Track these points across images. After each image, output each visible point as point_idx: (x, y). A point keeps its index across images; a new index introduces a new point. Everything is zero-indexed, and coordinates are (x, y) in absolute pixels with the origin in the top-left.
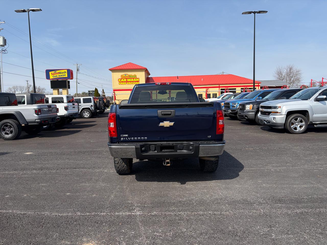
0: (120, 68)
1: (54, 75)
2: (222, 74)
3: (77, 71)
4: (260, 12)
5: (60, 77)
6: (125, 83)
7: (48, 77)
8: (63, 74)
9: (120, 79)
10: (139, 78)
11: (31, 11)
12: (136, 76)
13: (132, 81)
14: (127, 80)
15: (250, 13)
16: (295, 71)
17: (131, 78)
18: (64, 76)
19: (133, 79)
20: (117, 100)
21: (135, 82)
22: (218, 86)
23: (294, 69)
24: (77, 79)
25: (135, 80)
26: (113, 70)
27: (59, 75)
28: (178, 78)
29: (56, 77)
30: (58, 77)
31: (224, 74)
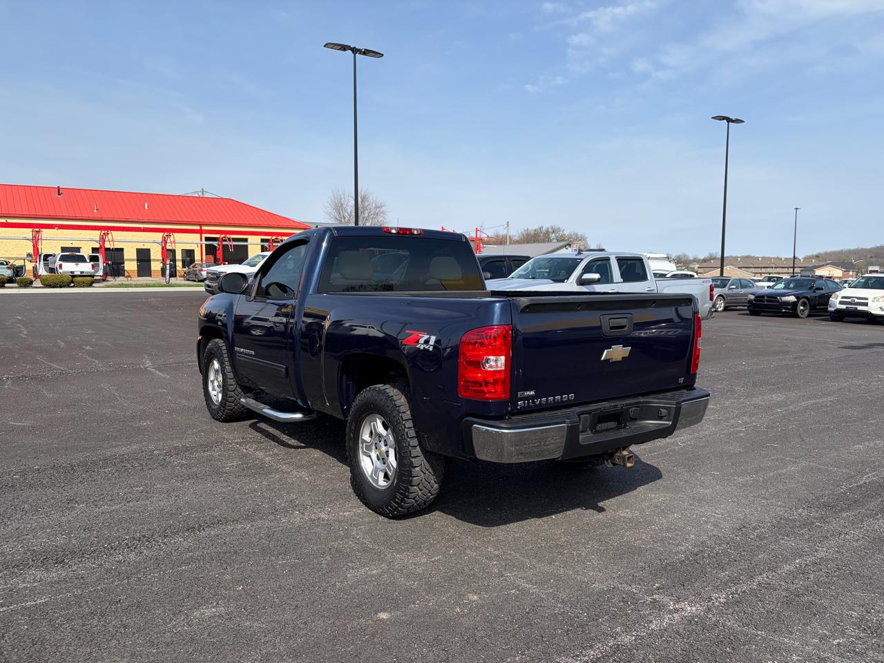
2: (200, 194)
4: (366, 52)
15: (344, 48)
16: (374, 205)
22: (198, 228)
23: (371, 200)
28: (59, 194)
31: (206, 195)
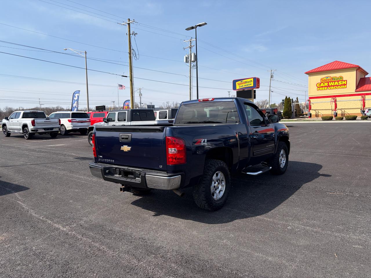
0: (320, 70)
1: (240, 85)
3: (271, 77)
5: (245, 87)
6: (326, 88)
7: (234, 88)
8: (249, 83)
9: (320, 84)
10: (346, 80)
11: (198, 27)
12: (341, 77)
13: (336, 85)
14: (328, 84)
17: (335, 82)
18: (250, 86)
19: (338, 81)
20: (313, 110)
21: (341, 85)
24: (270, 87)
25: (341, 84)
26: (310, 73)
27: (245, 84)
29: (242, 87)
30: (244, 87)
